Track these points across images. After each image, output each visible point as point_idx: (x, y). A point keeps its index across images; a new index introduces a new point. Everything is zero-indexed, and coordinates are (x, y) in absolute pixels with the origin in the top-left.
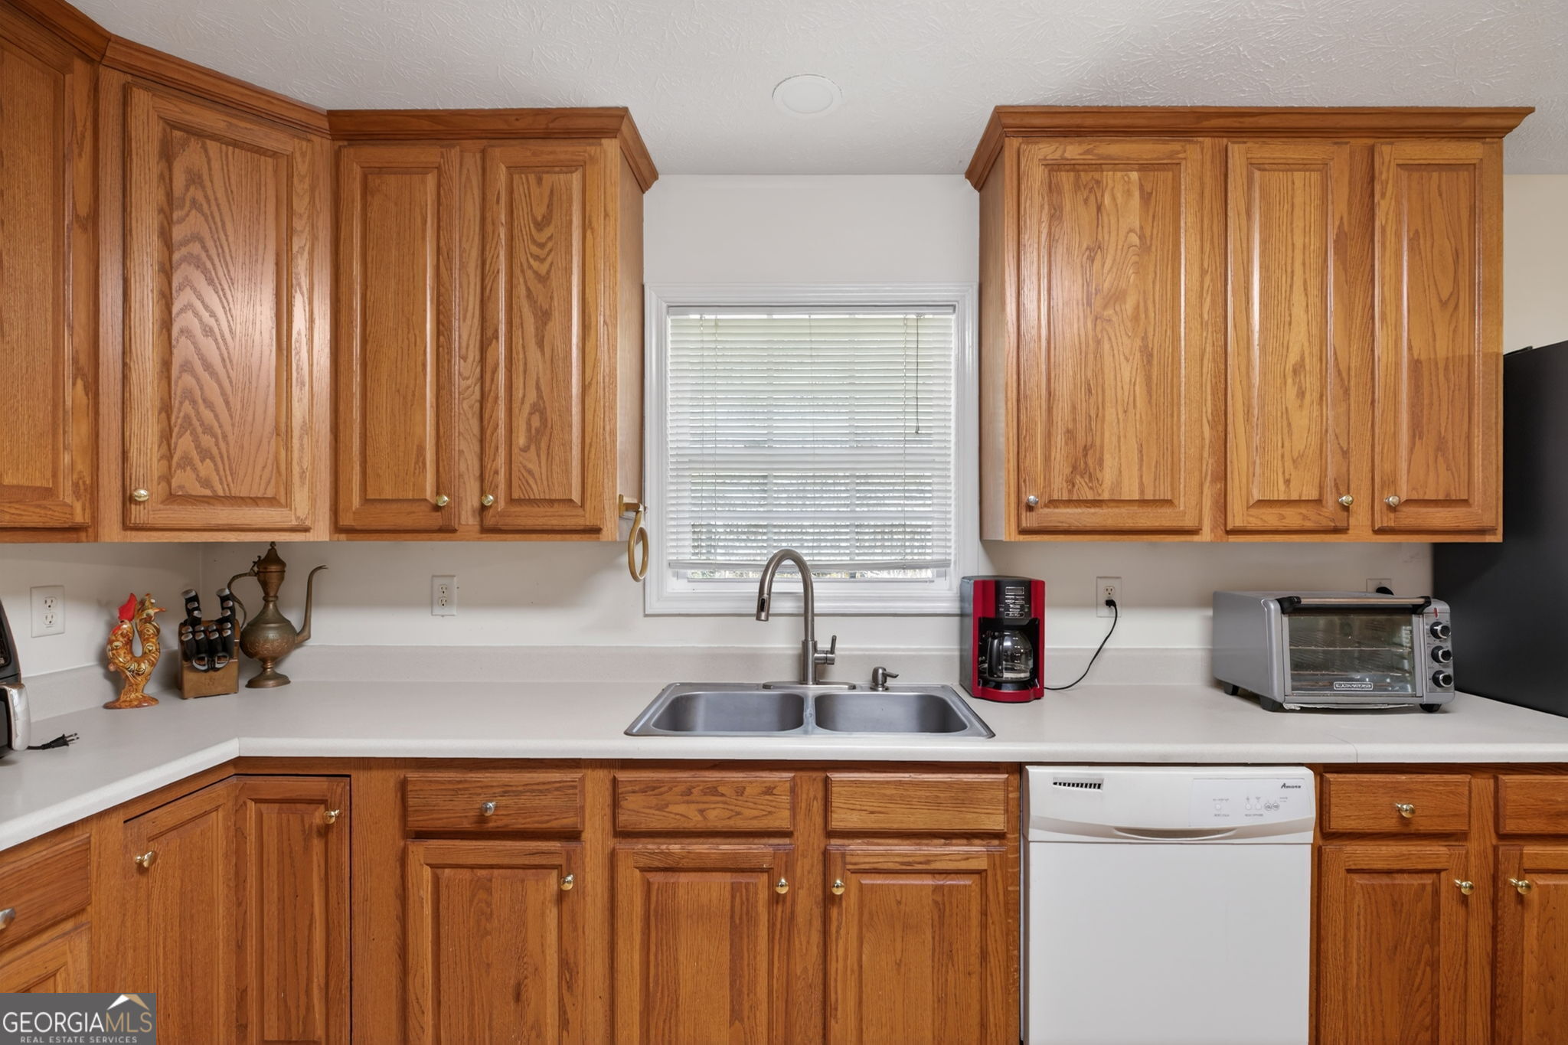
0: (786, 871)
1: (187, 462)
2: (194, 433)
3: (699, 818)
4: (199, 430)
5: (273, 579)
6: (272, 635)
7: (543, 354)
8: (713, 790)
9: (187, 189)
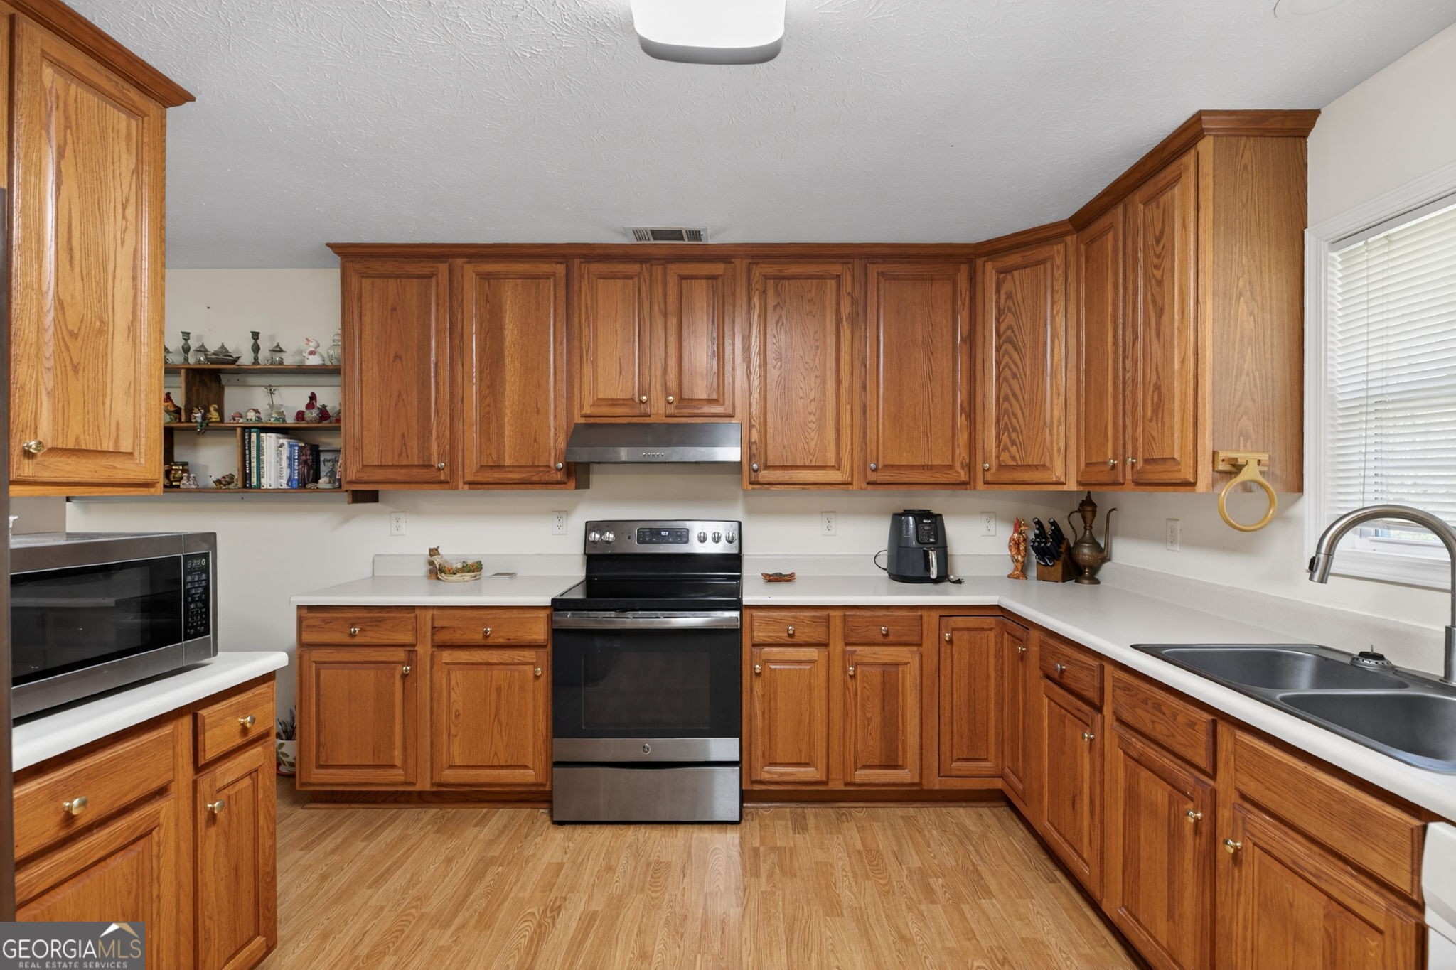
0: (1202, 806)
1: (1006, 448)
2: (1009, 432)
3: (1151, 727)
4: (1011, 429)
5: (1089, 515)
6: (1086, 551)
7: (1159, 341)
8: (1158, 706)
9: (1006, 301)
